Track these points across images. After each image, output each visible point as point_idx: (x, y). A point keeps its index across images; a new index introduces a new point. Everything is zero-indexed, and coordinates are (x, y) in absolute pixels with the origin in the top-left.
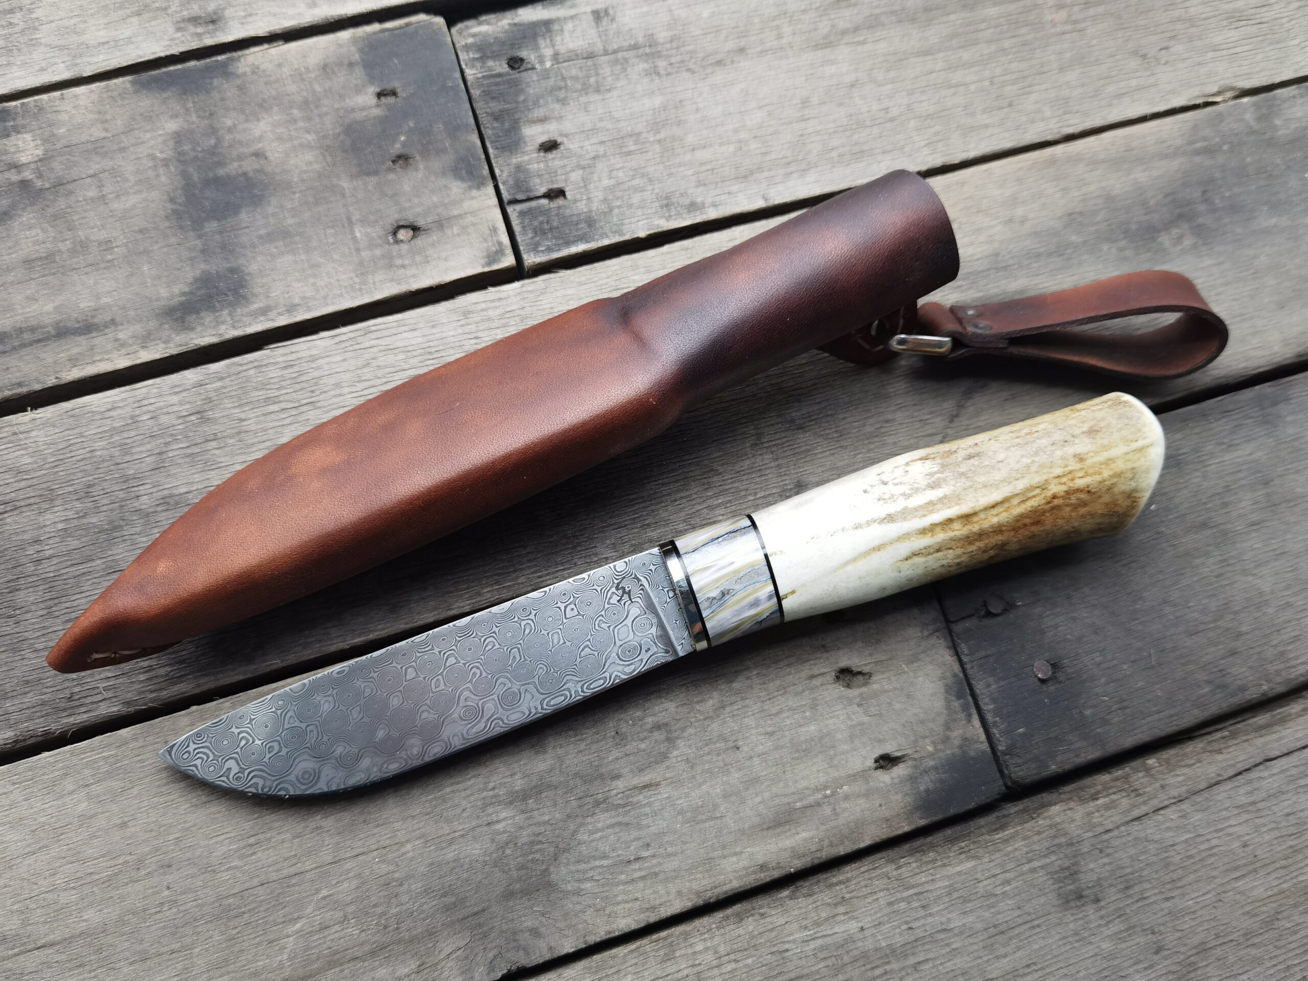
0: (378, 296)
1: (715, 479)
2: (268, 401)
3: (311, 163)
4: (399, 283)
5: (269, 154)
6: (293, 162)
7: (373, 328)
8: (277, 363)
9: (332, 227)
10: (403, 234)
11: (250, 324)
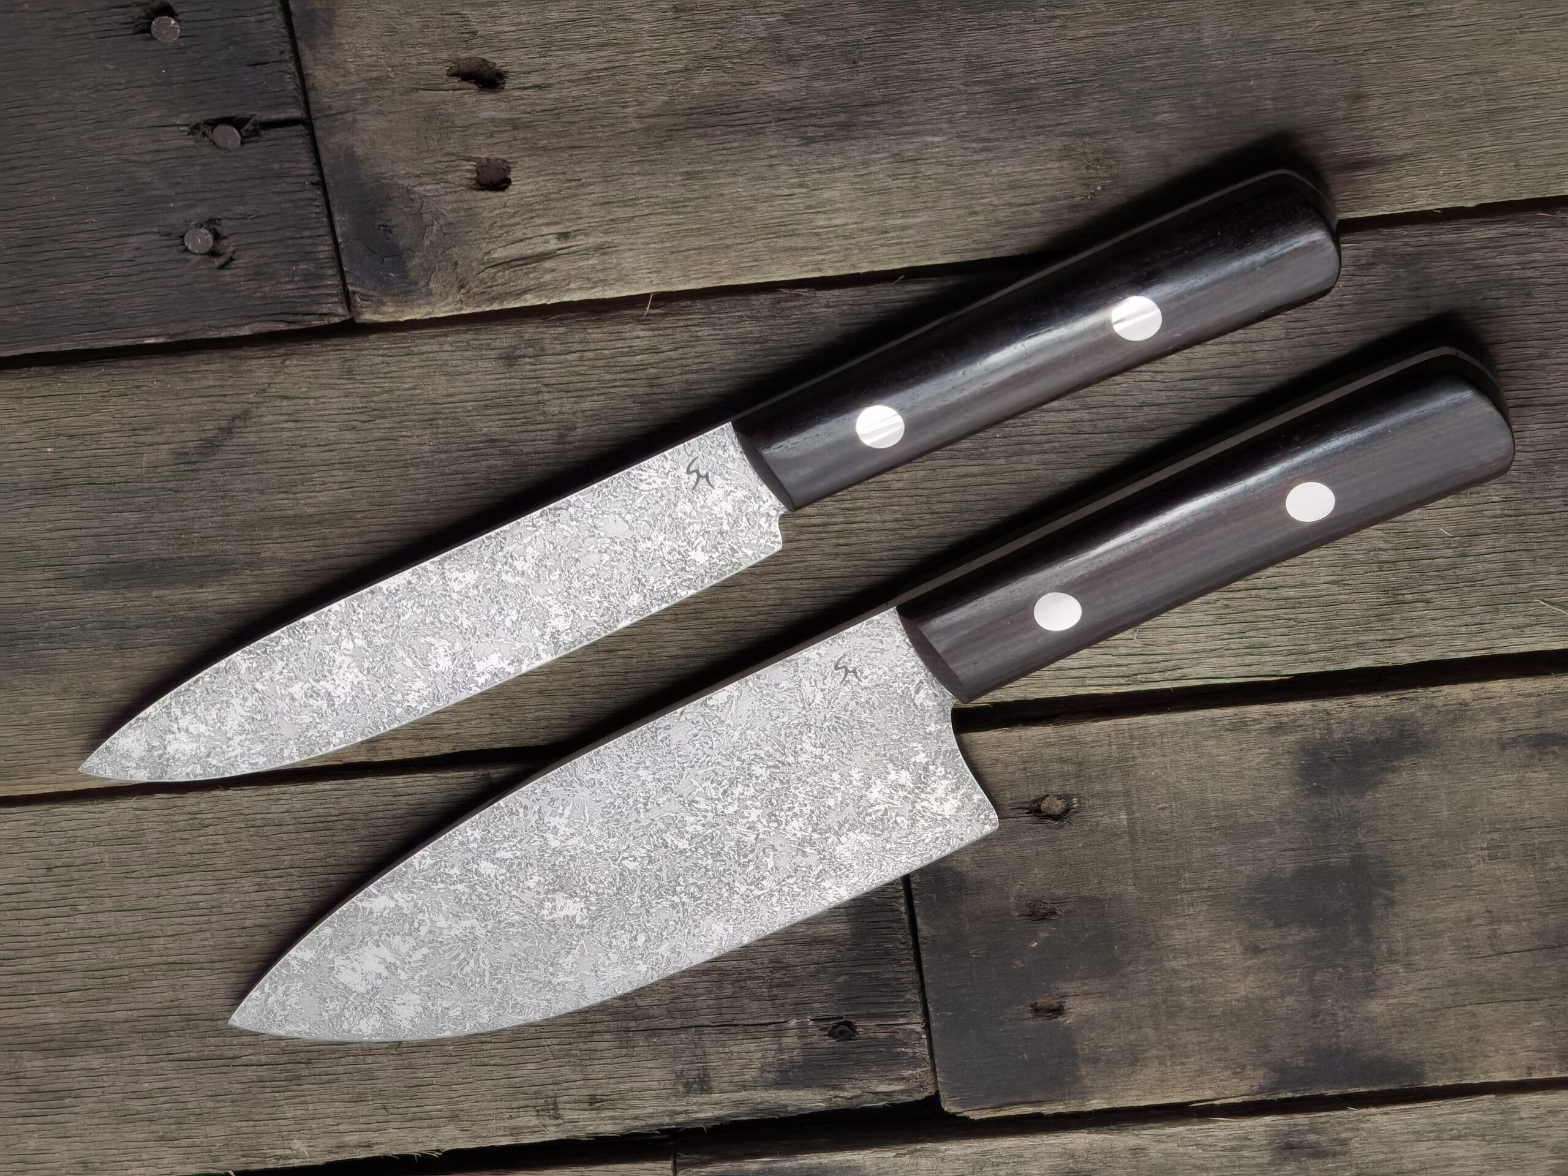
0: (1106, 725)
1: (640, 391)
2: (1294, 604)
3: (1178, 927)
4: (1072, 737)
5: (1238, 949)
6: (1204, 933)
7: (1122, 681)
8: (1273, 654)
9: (1162, 832)
10: (1058, 806)
11: (1304, 713)
